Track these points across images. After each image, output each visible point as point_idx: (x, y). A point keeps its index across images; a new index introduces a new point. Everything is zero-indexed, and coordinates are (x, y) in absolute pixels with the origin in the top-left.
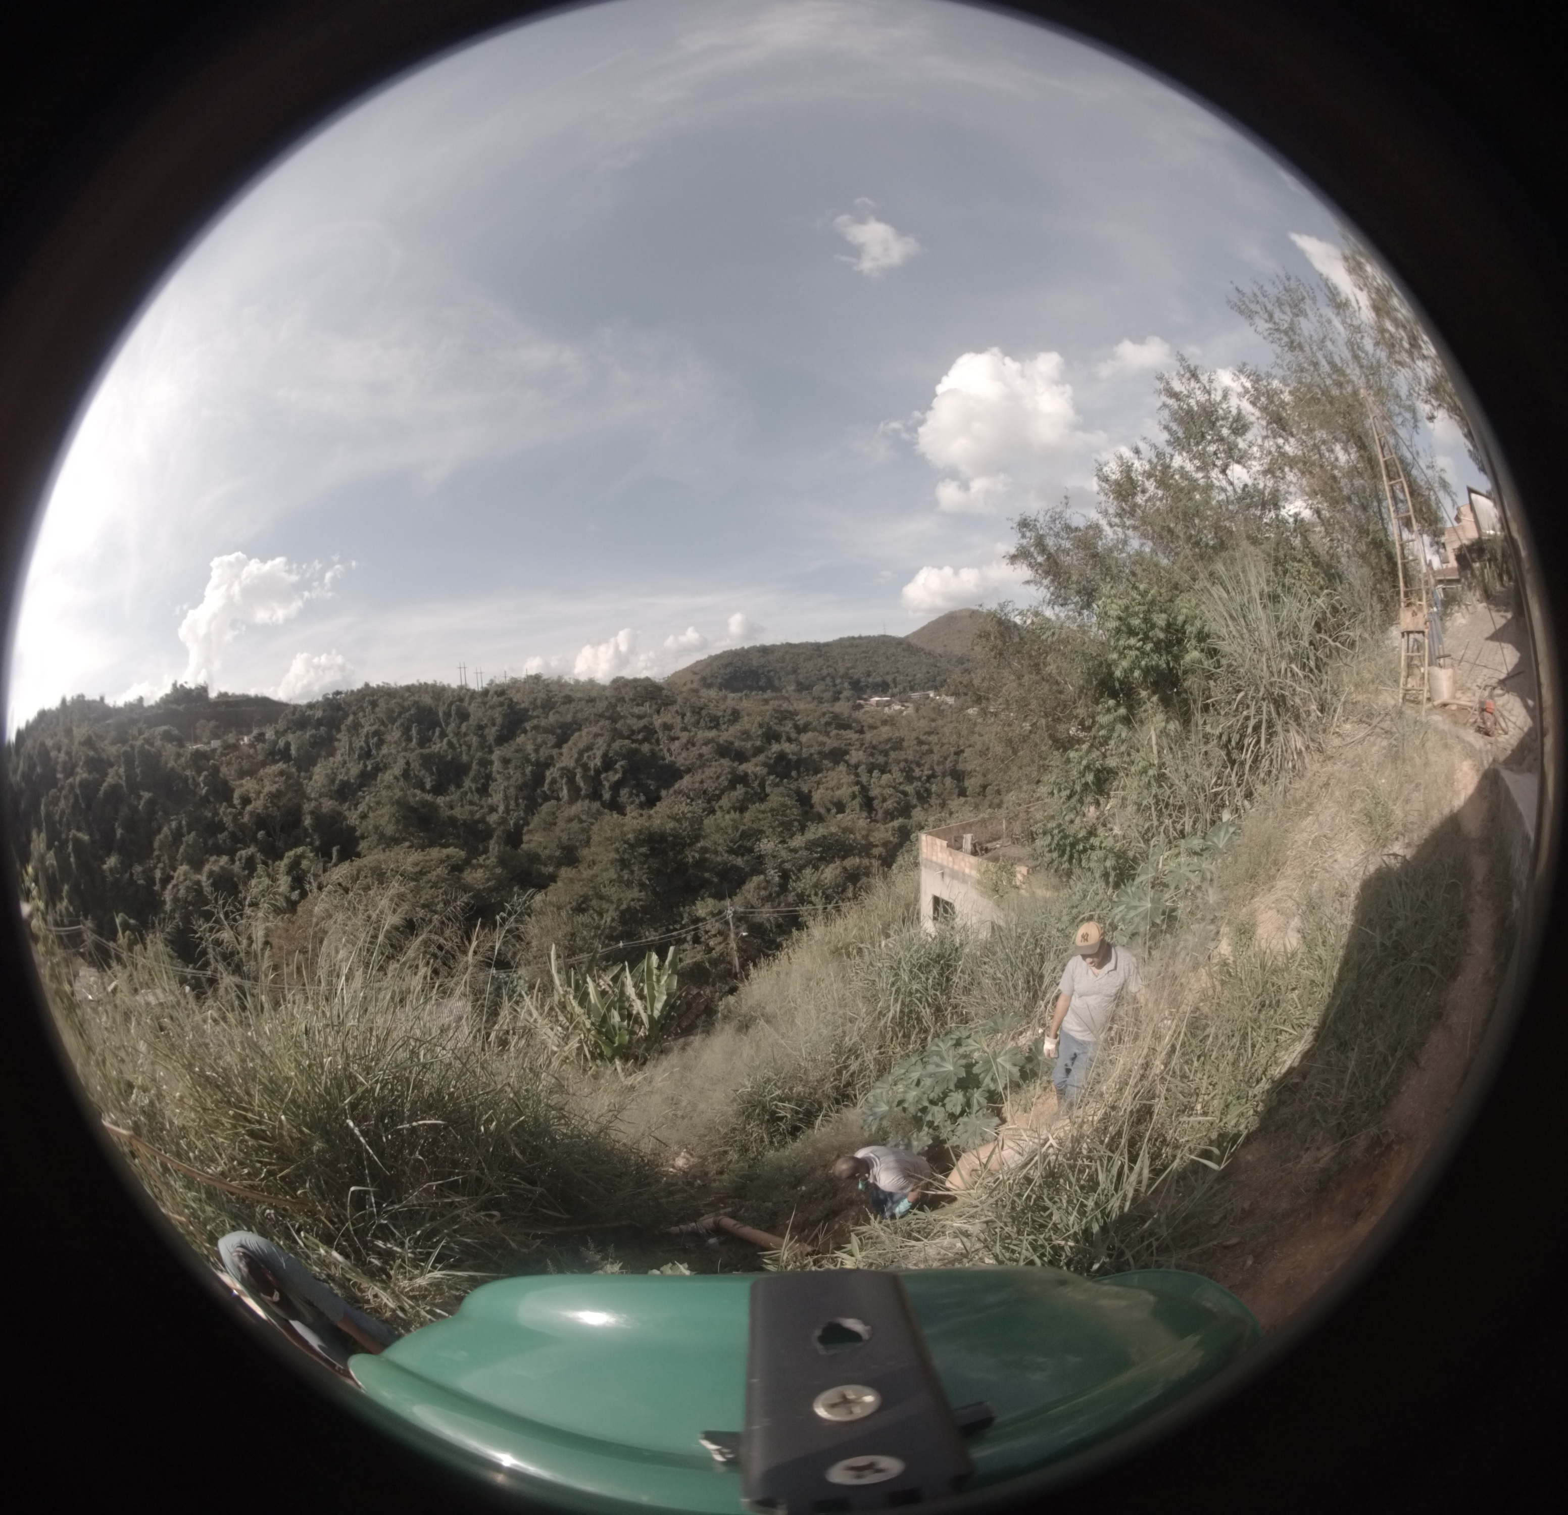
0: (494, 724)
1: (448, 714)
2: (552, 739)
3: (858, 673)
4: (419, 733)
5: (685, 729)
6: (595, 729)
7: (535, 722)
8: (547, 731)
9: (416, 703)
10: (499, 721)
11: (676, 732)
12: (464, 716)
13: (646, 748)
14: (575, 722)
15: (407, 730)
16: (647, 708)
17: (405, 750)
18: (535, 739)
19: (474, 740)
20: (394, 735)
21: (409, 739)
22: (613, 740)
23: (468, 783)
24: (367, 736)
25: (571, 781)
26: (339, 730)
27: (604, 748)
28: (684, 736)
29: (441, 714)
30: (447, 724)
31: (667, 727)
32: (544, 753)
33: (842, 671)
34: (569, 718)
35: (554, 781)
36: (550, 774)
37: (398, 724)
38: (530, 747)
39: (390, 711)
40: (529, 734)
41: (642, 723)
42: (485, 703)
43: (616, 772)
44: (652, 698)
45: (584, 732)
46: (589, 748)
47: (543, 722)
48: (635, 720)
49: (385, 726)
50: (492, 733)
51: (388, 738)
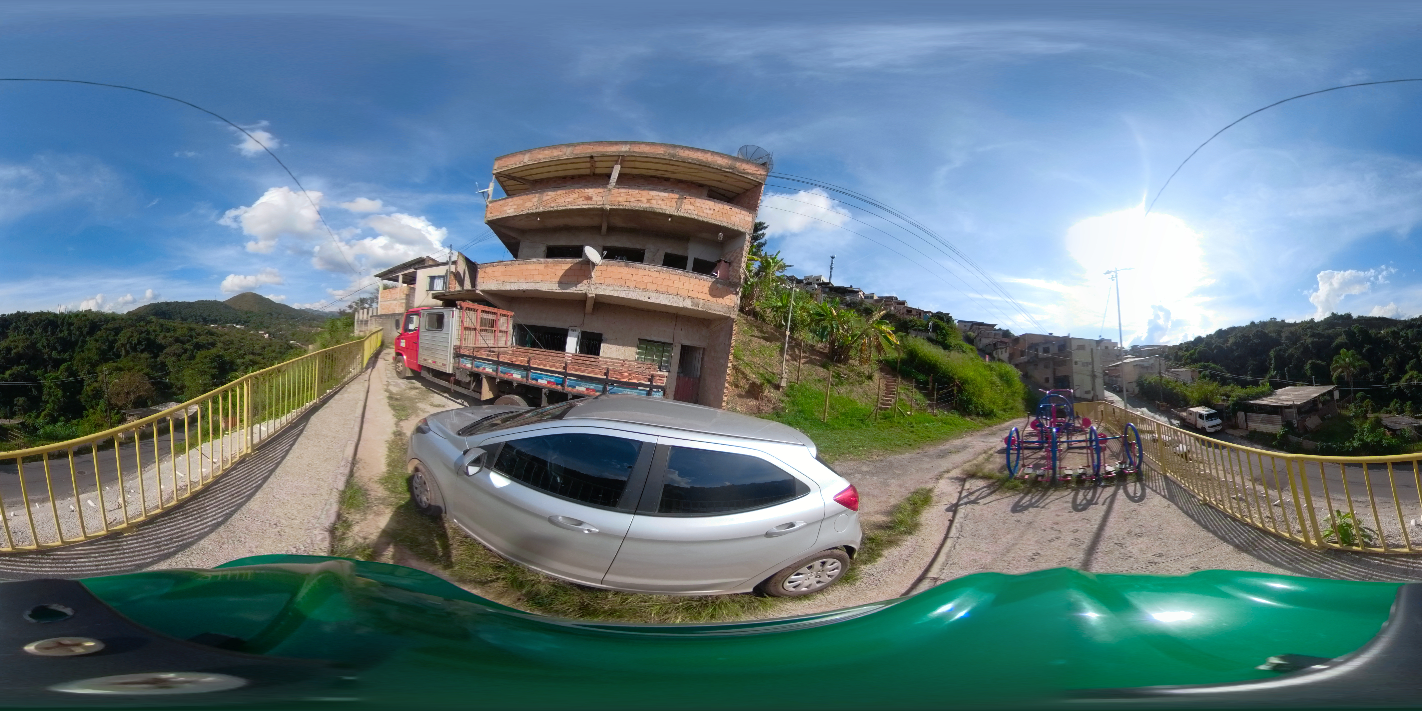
0: (86, 327)
1: (63, 323)
2: (113, 333)
3: (205, 315)
4: (51, 329)
5: (161, 332)
6: (130, 330)
7: (105, 326)
8: (109, 330)
9: (47, 318)
10: (88, 326)
11: (158, 332)
12: (72, 324)
13: (152, 337)
14: (120, 327)
15: (45, 329)
16: (142, 323)
17: (46, 336)
18: (106, 333)
19: (77, 333)
20: (38, 330)
21: (47, 332)
22: (140, 334)
23: (77, 349)
24: (24, 331)
25: (125, 349)
26: (8, 328)
27: (138, 336)
28: (162, 335)
29: (59, 323)
30: (62, 327)
31: (154, 331)
32: (111, 338)
33: (199, 314)
34: (117, 325)
35: (118, 349)
36: (117, 345)
37: (40, 326)
38: (105, 336)
39: (34, 321)
40: (103, 331)
41: (145, 329)
42: (81, 319)
43: (142, 345)
44: (143, 320)
45: (126, 331)
46: (132, 336)
47: (108, 327)
48: (142, 328)
49: (33, 327)
50: (85, 330)
51: (35, 332)
